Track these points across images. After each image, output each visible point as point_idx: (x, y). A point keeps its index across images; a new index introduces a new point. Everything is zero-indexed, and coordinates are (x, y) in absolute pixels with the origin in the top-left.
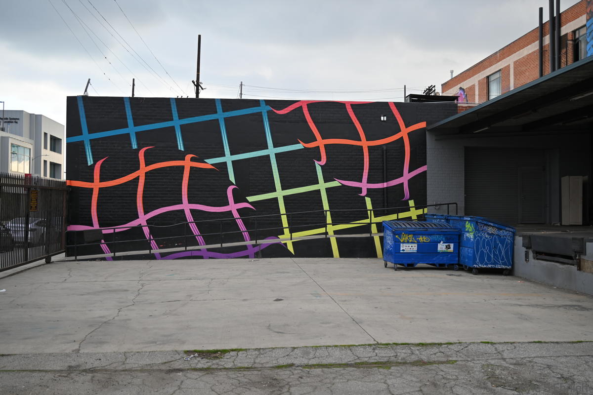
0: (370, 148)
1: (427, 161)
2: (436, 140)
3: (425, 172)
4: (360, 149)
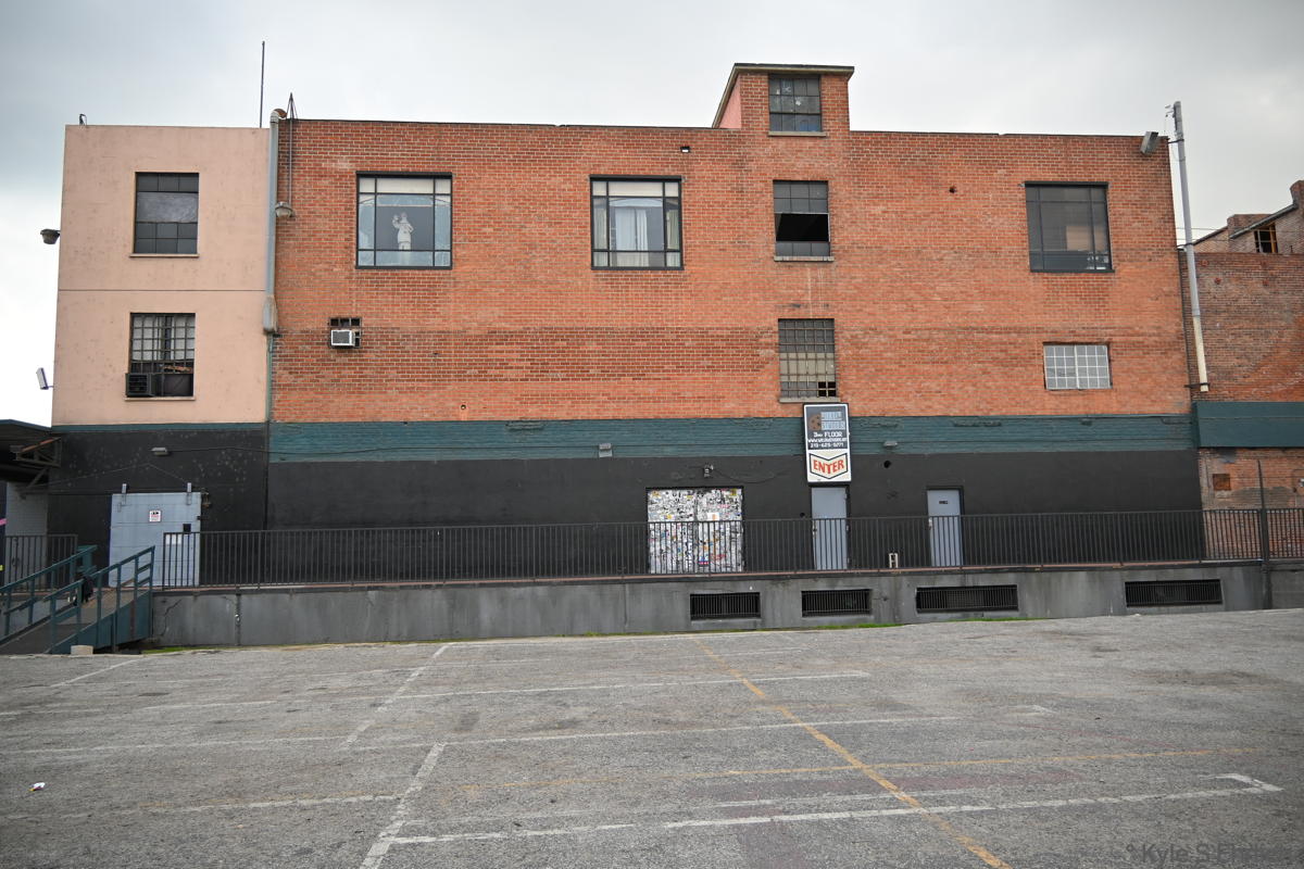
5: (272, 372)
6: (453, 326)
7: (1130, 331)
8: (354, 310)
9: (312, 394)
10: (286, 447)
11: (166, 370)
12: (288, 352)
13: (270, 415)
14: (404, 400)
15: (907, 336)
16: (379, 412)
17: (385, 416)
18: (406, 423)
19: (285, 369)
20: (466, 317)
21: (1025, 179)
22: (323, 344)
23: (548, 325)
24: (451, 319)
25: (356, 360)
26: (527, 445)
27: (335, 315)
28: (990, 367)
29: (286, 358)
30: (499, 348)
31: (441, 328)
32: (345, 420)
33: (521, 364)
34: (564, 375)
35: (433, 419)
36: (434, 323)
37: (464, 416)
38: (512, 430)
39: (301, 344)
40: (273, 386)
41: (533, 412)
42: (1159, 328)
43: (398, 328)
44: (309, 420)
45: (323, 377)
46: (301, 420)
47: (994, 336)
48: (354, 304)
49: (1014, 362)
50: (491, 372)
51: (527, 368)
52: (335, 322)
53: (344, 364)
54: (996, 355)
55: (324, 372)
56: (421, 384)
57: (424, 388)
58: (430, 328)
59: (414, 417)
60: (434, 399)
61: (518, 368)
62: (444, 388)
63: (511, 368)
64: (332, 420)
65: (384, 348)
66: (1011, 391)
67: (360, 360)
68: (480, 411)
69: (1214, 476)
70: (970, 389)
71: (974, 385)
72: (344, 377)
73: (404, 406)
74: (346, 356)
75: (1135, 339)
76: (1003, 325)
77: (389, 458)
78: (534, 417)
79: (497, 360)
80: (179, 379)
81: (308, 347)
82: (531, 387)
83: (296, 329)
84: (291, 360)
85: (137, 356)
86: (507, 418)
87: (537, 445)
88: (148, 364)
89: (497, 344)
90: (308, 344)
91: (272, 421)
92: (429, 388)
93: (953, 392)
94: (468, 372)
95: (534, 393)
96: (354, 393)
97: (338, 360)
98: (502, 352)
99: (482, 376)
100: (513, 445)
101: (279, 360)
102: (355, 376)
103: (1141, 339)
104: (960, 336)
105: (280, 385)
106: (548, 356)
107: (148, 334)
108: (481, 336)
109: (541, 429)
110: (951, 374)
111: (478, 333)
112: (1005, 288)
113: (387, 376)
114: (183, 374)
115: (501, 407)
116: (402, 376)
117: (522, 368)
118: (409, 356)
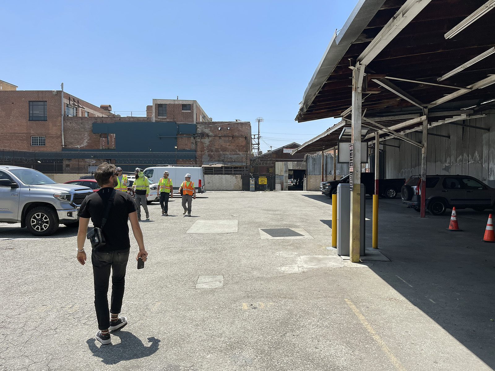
7: (50, 134)
15: (2, 135)
21: (28, 100)
28: (19, 141)
42: (56, 133)
47: (20, 135)
49: (24, 140)
54: (20, 138)
66: (23, 146)
69: (66, 165)
70: (14, 145)
71: (16, 145)
75: (50, 135)
76: (22, 132)
93: (11, 146)
103: (52, 135)
104: (13, 135)
110: (10, 142)
112: (23, 124)
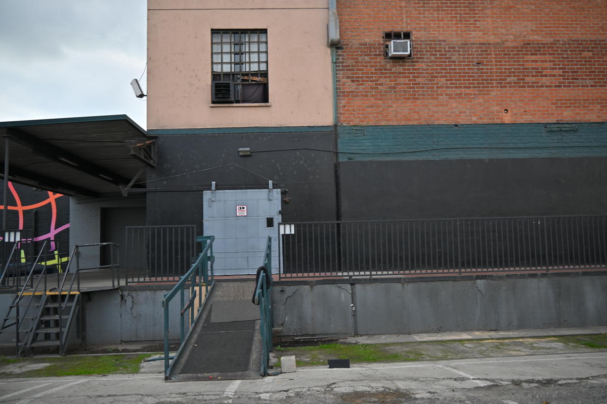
0: (25, 212)
1: (70, 220)
2: (77, 203)
3: (68, 229)
4: (17, 212)
5: (336, 81)
6: (492, 39)
8: (404, 25)
9: (372, 99)
10: (352, 148)
11: (243, 80)
12: (350, 62)
13: (337, 118)
14: (454, 105)
16: (433, 116)
17: (438, 119)
18: (456, 126)
19: (348, 78)
20: (503, 31)
22: (380, 55)
23: (575, 37)
24: (490, 33)
25: (409, 69)
26: (565, 145)
27: (389, 29)
29: (347, 68)
30: (534, 58)
31: (482, 40)
32: (403, 123)
33: (555, 72)
34: (592, 82)
35: (480, 122)
36: (475, 36)
37: (507, 119)
38: (551, 132)
39: (361, 55)
40: (338, 93)
41: (567, 115)
43: (445, 41)
44: (371, 123)
45: (382, 84)
46: (365, 124)
48: (405, 20)
50: (527, 79)
51: (559, 76)
52: (388, 36)
53: (400, 73)
55: (382, 80)
56: (467, 91)
57: (471, 94)
58: (472, 41)
59: (463, 120)
60: (480, 104)
61: (551, 76)
62: (487, 94)
63: (546, 76)
64: (391, 123)
65: (433, 58)
67: (413, 69)
68: (521, 115)
72: (400, 84)
73: (454, 110)
74: (401, 66)
77: (443, 157)
78: (569, 119)
79: (533, 69)
80: (255, 87)
81: (367, 58)
82: (564, 93)
83: (355, 43)
84: (353, 70)
85: (217, 68)
86: (546, 121)
87: (574, 145)
88: (227, 75)
89: (531, 54)
90: (365, 55)
91: (339, 124)
92: (474, 94)
94: (509, 80)
95: (568, 98)
96: (409, 98)
97: (394, 70)
98: (537, 61)
99: (521, 84)
100: (552, 145)
101: (343, 70)
102: (410, 84)
105: (344, 92)
106: (576, 65)
107: (226, 48)
108: (518, 47)
109: (575, 131)
111: (514, 44)
113: (438, 84)
114: (258, 84)
115: (539, 110)
116: (452, 84)
117: (555, 76)
118: (455, 65)
